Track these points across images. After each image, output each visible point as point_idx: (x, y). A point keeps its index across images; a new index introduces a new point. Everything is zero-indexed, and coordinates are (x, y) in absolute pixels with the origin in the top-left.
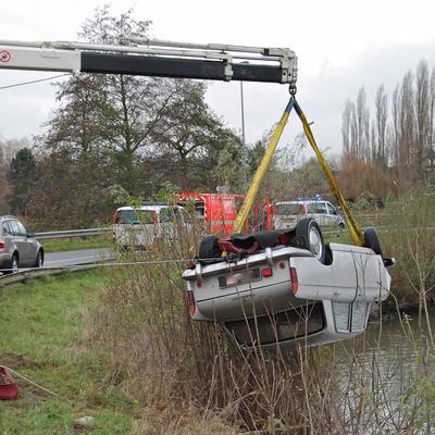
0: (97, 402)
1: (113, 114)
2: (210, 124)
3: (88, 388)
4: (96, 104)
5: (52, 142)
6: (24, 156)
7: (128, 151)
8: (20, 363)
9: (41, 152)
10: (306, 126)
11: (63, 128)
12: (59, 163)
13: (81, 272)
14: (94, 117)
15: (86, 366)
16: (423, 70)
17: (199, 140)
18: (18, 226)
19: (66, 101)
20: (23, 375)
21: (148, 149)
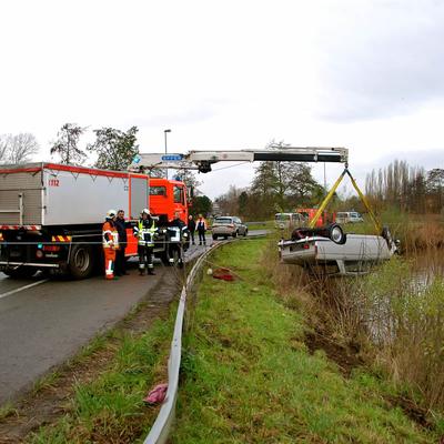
0: (261, 284)
1: (276, 179)
2: (313, 182)
3: (259, 279)
4: (269, 175)
5: (253, 189)
6: (244, 194)
7: (281, 192)
8: (235, 269)
9: (249, 192)
10: (353, 181)
11: (257, 184)
12: (256, 197)
13: (262, 237)
14: (269, 180)
15: (259, 271)
16: (396, 162)
17: (308, 189)
18: (239, 220)
19: (259, 174)
20: (236, 273)
21: (289, 192)
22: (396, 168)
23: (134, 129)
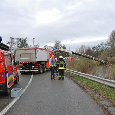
16: (83, 45)
22: (83, 47)
23: (26, 38)
